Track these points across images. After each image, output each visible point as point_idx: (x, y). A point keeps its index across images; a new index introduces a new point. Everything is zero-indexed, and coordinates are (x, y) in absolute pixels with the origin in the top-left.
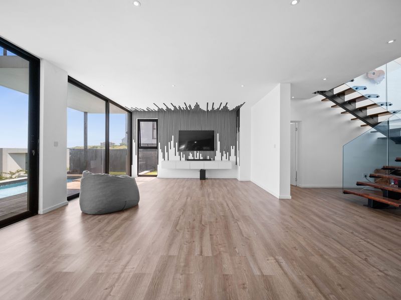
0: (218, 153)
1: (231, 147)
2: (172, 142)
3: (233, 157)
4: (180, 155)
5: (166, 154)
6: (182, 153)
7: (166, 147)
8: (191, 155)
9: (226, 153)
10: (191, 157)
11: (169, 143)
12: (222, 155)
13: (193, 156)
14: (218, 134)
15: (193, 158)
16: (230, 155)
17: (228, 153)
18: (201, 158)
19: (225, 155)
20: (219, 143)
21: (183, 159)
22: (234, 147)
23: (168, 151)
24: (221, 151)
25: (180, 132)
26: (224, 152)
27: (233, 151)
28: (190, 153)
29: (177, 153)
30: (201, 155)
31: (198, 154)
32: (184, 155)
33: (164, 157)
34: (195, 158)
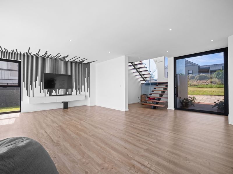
0: (74, 90)
1: (82, 86)
2: (37, 82)
3: (83, 92)
4: (44, 92)
5: (31, 92)
6: (46, 91)
7: (30, 86)
8: (54, 92)
9: (79, 90)
10: (54, 93)
11: (34, 83)
12: (77, 91)
13: (56, 92)
14: (74, 78)
15: (56, 94)
16: (81, 91)
17: (80, 90)
18: (62, 94)
19: (78, 91)
20: (74, 84)
21: (48, 95)
22: (84, 86)
23: (32, 89)
24: (76, 89)
25: (45, 74)
26: (78, 89)
27: (83, 88)
28: (54, 91)
29: (42, 91)
30: (62, 91)
31: (60, 91)
32: (48, 92)
33: (28, 94)
34: (58, 94)
